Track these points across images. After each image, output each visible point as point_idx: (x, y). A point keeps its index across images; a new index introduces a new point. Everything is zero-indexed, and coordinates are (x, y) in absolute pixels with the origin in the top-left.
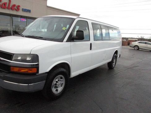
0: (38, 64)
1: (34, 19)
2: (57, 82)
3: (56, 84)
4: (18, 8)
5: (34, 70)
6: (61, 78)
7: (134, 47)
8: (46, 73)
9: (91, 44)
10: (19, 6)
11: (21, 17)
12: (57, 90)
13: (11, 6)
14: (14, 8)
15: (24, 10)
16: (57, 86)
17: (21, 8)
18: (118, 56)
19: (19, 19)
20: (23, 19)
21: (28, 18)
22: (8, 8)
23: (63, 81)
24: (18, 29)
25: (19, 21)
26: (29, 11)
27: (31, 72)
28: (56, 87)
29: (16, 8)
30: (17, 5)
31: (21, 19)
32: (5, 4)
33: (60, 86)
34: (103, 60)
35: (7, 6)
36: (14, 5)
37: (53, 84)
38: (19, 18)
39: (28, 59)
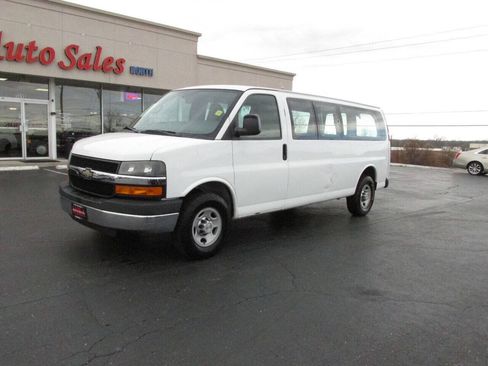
0: (165, 181)
1: (162, 92)
2: (203, 222)
3: (201, 226)
4: (118, 67)
5: (158, 191)
6: (213, 215)
7: (467, 167)
8: (181, 198)
9: (285, 146)
10: (122, 61)
11: (128, 89)
12: (204, 240)
13: (100, 63)
14: (108, 67)
15: (135, 71)
16: (204, 229)
17: (126, 66)
18: (380, 184)
19: (121, 96)
20: (133, 94)
21: (146, 93)
22: (95, 68)
23: (217, 223)
24: (117, 125)
25: (122, 100)
26: (148, 73)
27: (151, 194)
28: (202, 233)
29: (114, 66)
30: (116, 57)
31: (128, 94)
32: (87, 57)
33: (210, 230)
34: (327, 187)
35: (91, 62)
36: (110, 60)
37: (194, 225)
38: (122, 93)
39: (147, 170)
